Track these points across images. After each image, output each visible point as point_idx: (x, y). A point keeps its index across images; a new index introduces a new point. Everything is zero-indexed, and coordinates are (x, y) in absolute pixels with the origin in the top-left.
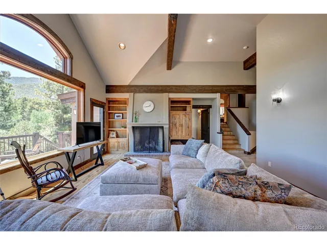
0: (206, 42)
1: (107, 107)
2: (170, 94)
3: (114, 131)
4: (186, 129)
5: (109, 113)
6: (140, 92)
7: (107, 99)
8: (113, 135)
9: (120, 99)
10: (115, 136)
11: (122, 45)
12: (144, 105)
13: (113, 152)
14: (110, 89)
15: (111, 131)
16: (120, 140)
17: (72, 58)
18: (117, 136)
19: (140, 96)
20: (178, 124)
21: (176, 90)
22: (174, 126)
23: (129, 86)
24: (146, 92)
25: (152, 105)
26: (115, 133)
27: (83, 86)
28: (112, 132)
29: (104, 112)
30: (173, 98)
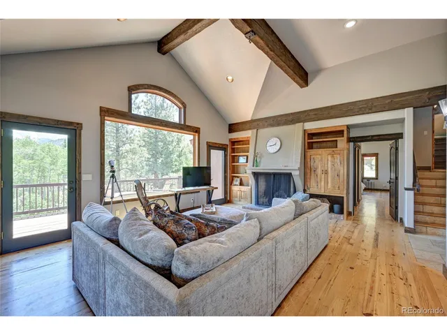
0: (344, 27)
1: (229, 150)
2: (306, 124)
3: (238, 177)
4: (333, 179)
5: (233, 157)
6: (264, 127)
7: (230, 140)
8: (237, 182)
9: (242, 138)
10: (238, 183)
11: (230, 78)
12: (269, 144)
13: (234, 202)
14: (232, 128)
15: (236, 177)
16: (243, 188)
17: (185, 107)
18: (241, 184)
19: (264, 132)
20: (319, 171)
21: (314, 116)
22: (313, 173)
23: (252, 121)
24: (272, 125)
25: (279, 143)
26: (239, 180)
27: (196, 130)
28: (235, 179)
29: (226, 156)
30: (311, 130)
